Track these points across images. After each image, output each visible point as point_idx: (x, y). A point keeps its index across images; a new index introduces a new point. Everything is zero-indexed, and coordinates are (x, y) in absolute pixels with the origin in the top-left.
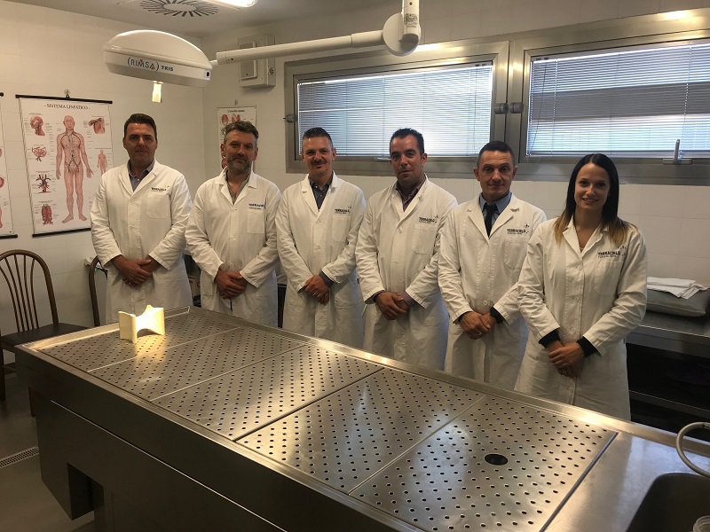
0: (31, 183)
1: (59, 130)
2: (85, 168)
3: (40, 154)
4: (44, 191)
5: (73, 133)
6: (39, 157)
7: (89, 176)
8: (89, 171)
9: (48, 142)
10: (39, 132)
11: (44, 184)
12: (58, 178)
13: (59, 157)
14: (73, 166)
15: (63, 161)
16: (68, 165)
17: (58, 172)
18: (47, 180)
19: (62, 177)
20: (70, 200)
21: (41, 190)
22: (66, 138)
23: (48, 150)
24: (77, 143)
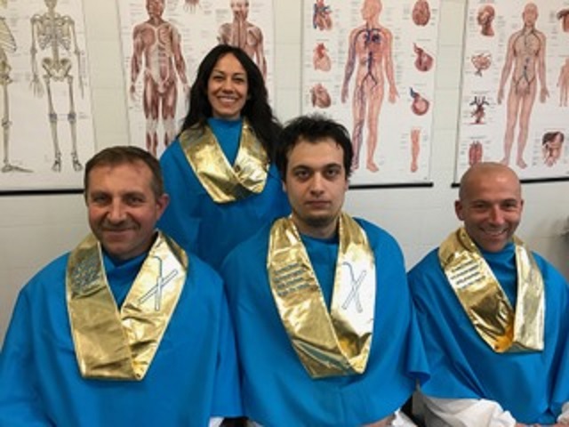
0: (463, 109)
1: (514, 26)
2: (539, 88)
3: (482, 64)
4: (478, 122)
5: (533, 32)
6: (480, 70)
7: (543, 100)
8: (544, 92)
9: (496, 48)
11: (480, 110)
12: (500, 102)
14: (523, 84)
15: (511, 77)
16: (516, 82)
18: (484, 106)
20: (509, 136)
21: (474, 119)
22: (521, 40)
23: (494, 59)
24: (535, 48)
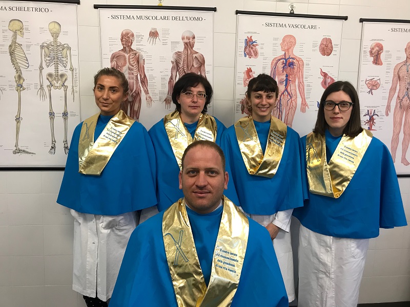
3: (373, 86)
4: (370, 129)
6: (371, 90)
10: (377, 61)
11: (371, 120)
13: (393, 89)
15: (396, 95)
16: (400, 100)
17: (388, 108)
19: (391, 113)
21: (367, 127)
